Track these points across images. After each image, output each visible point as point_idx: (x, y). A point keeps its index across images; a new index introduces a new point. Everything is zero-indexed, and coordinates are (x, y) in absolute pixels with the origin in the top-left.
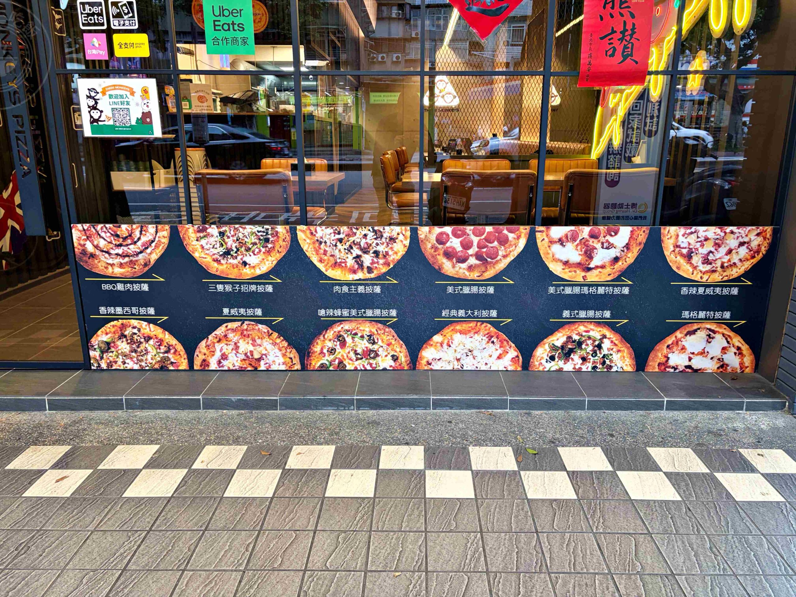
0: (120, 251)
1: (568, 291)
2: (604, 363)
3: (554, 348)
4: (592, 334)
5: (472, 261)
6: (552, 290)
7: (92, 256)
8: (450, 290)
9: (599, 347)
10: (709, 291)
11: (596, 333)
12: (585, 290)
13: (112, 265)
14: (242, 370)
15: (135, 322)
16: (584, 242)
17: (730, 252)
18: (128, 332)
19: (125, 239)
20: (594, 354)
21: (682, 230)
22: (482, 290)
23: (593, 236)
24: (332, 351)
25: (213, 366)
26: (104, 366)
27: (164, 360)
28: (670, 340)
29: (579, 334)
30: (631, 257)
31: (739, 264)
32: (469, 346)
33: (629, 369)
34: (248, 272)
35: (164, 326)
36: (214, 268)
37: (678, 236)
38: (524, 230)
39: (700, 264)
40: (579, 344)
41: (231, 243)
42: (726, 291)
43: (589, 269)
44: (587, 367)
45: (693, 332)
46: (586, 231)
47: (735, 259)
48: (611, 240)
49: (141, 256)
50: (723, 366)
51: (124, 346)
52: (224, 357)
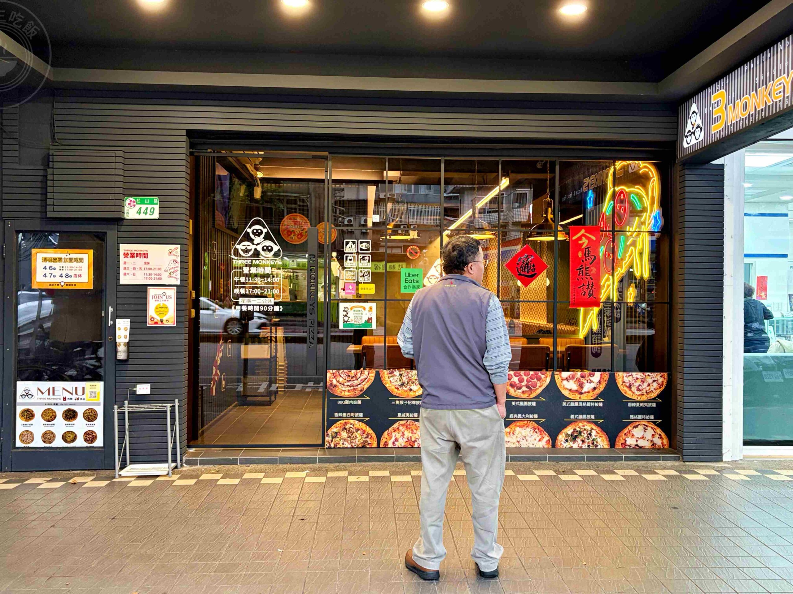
0: (349, 384)
1: (572, 404)
2: (593, 443)
3: (567, 435)
4: (586, 427)
5: (524, 389)
6: (564, 404)
7: (335, 386)
8: (513, 403)
9: (590, 434)
10: (642, 405)
11: (588, 427)
12: (581, 404)
13: (344, 391)
14: (405, 447)
15: (352, 421)
16: (578, 380)
17: (649, 385)
18: (348, 426)
19: (352, 377)
20: (588, 438)
21: (625, 374)
22: (530, 404)
23: (583, 377)
25: (390, 445)
26: (332, 446)
27: (365, 442)
28: (626, 431)
29: (579, 427)
30: (602, 387)
31: (654, 391)
32: (524, 434)
33: (606, 446)
34: (412, 394)
35: (367, 423)
36: (395, 392)
37: (623, 377)
38: (549, 373)
39: (635, 391)
40: (580, 433)
41: (405, 379)
42: (650, 405)
43: (582, 393)
44: (585, 446)
45: (637, 426)
46: (579, 374)
47: (652, 389)
48: (592, 379)
49: (359, 386)
50: (654, 444)
51: (344, 434)
52: (396, 440)
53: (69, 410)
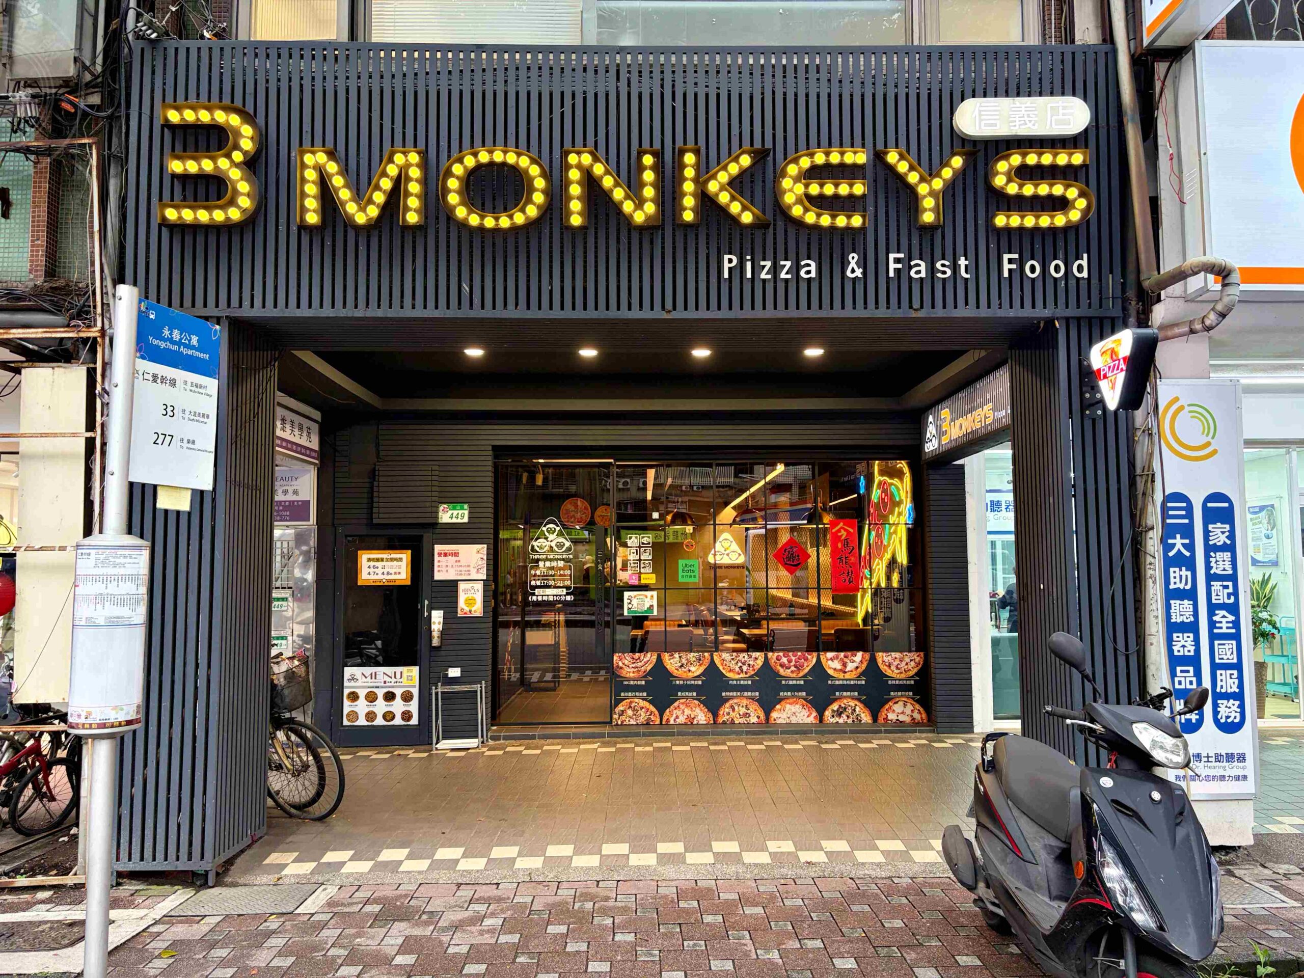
0: (634, 665)
1: (837, 683)
2: (857, 717)
3: (833, 711)
4: (850, 704)
5: (793, 668)
6: (830, 682)
7: (621, 668)
8: (783, 682)
9: (854, 710)
10: (901, 682)
11: (852, 703)
12: (845, 682)
13: (629, 672)
14: (685, 724)
15: (636, 700)
16: (842, 660)
17: (907, 664)
18: (633, 705)
19: (636, 660)
20: (852, 714)
21: (884, 654)
22: (798, 682)
23: (846, 657)
24: (728, 714)
25: (672, 722)
26: (619, 723)
27: (649, 719)
28: (887, 707)
29: (844, 704)
30: (864, 666)
31: (912, 669)
32: (793, 710)
33: (870, 721)
34: (691, 675)
35: (650, 702)
36: (675, 673)
37: (882, 657)
38: (815, 654)
39: (894, 669)
40: (845, 709)
41: (684, 661)
42: (908, 682)
43: (845, 672)
44: (850, 721)
45: (897, 703)
46: (842, 654)
47: (910, 667)
48: (854, 659)
49: (643, 668)
50: (913, 719)
51: (630, 712)
52: (677, 717)
53: (388, 693)
